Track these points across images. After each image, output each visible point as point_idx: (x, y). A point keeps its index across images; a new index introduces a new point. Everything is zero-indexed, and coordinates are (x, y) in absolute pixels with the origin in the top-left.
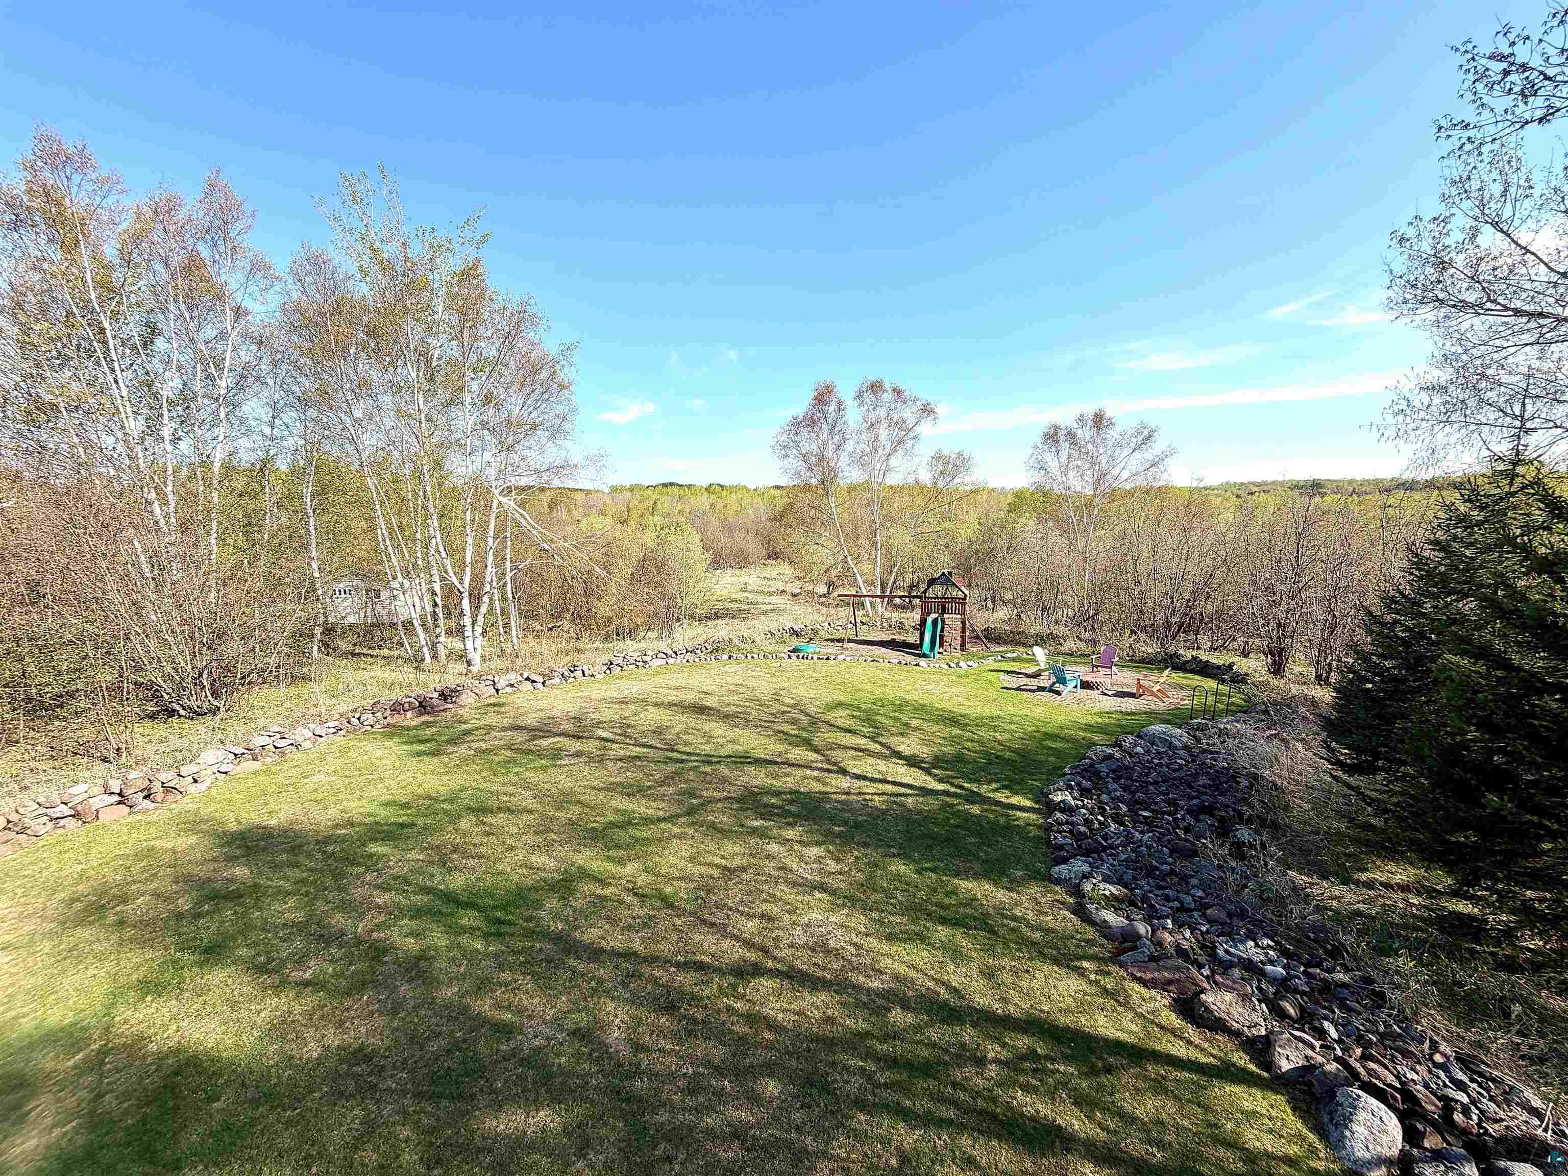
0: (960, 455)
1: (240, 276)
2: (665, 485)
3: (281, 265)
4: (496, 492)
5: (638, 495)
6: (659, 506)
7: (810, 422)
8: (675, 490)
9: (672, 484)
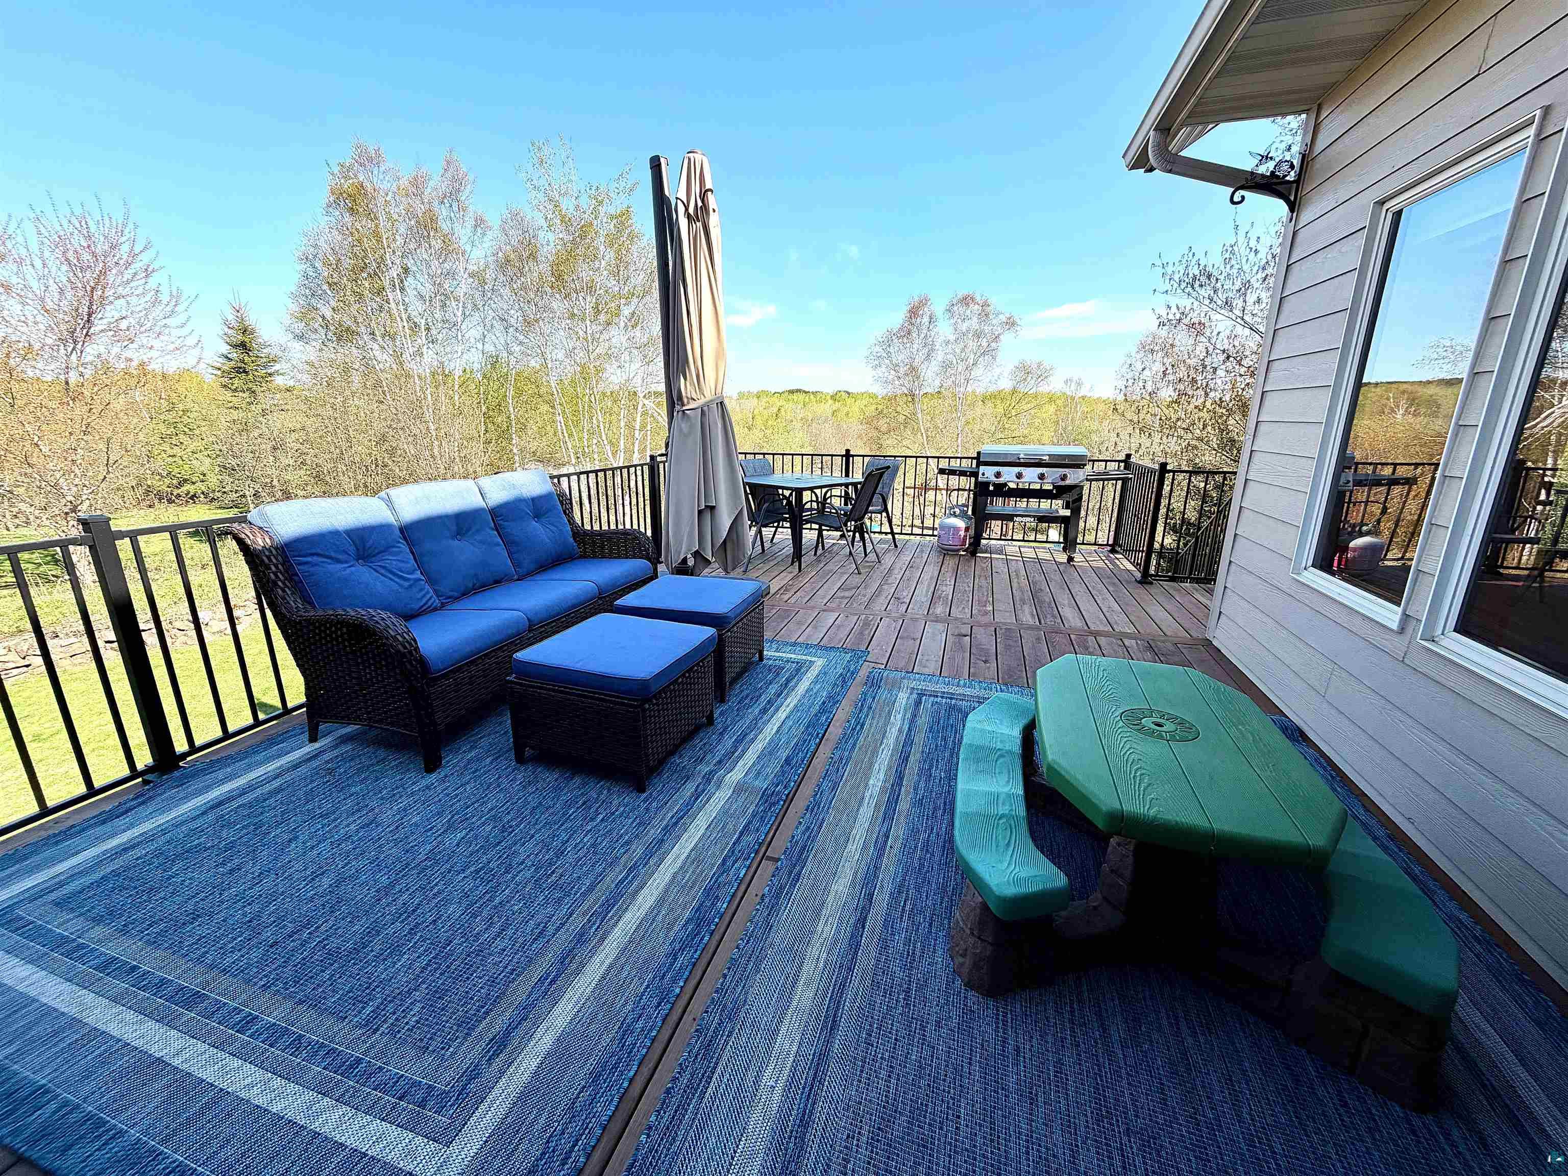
0: (1039, 365)
1: (469, 230)
2: (792, 392)
3: (494, 220)
4: (641, 395)
5: (764, 400)
6: (783, 413)
7: (905, 333)
8: (801, 397)
9: (798, 391)
